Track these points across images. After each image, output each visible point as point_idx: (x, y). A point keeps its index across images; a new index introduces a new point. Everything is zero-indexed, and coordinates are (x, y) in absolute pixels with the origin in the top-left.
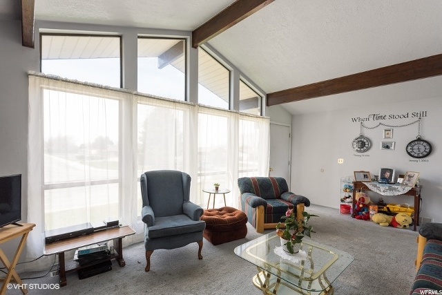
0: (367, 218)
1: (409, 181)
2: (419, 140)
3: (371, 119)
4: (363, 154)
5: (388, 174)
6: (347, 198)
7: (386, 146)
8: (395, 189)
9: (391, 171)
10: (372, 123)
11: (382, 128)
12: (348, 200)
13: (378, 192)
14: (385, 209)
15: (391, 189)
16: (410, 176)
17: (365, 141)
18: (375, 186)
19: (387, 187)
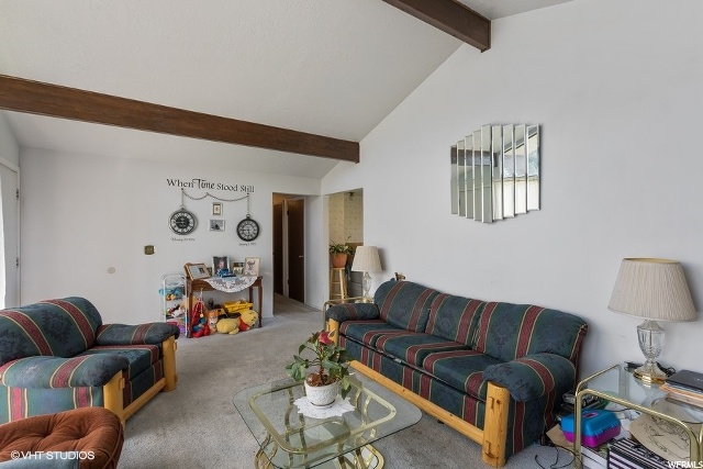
0: (206, 332)
1: (250, 269)
2: (248, 219)
3: (196, 185)
4: (185, 237)
5: (222, 264)
6: (174, 309)
7: (216, 227)
8: (242, 282)
9: (225, 259)
10: (196, 191)
11: (210, 201)
12: (177, 313)
13: (224, 289)
14: (223, 312)
15: (238, 283)
16: (250, 264)
17: (189, 217)
18: (220, 282)
19: (233, 280)
